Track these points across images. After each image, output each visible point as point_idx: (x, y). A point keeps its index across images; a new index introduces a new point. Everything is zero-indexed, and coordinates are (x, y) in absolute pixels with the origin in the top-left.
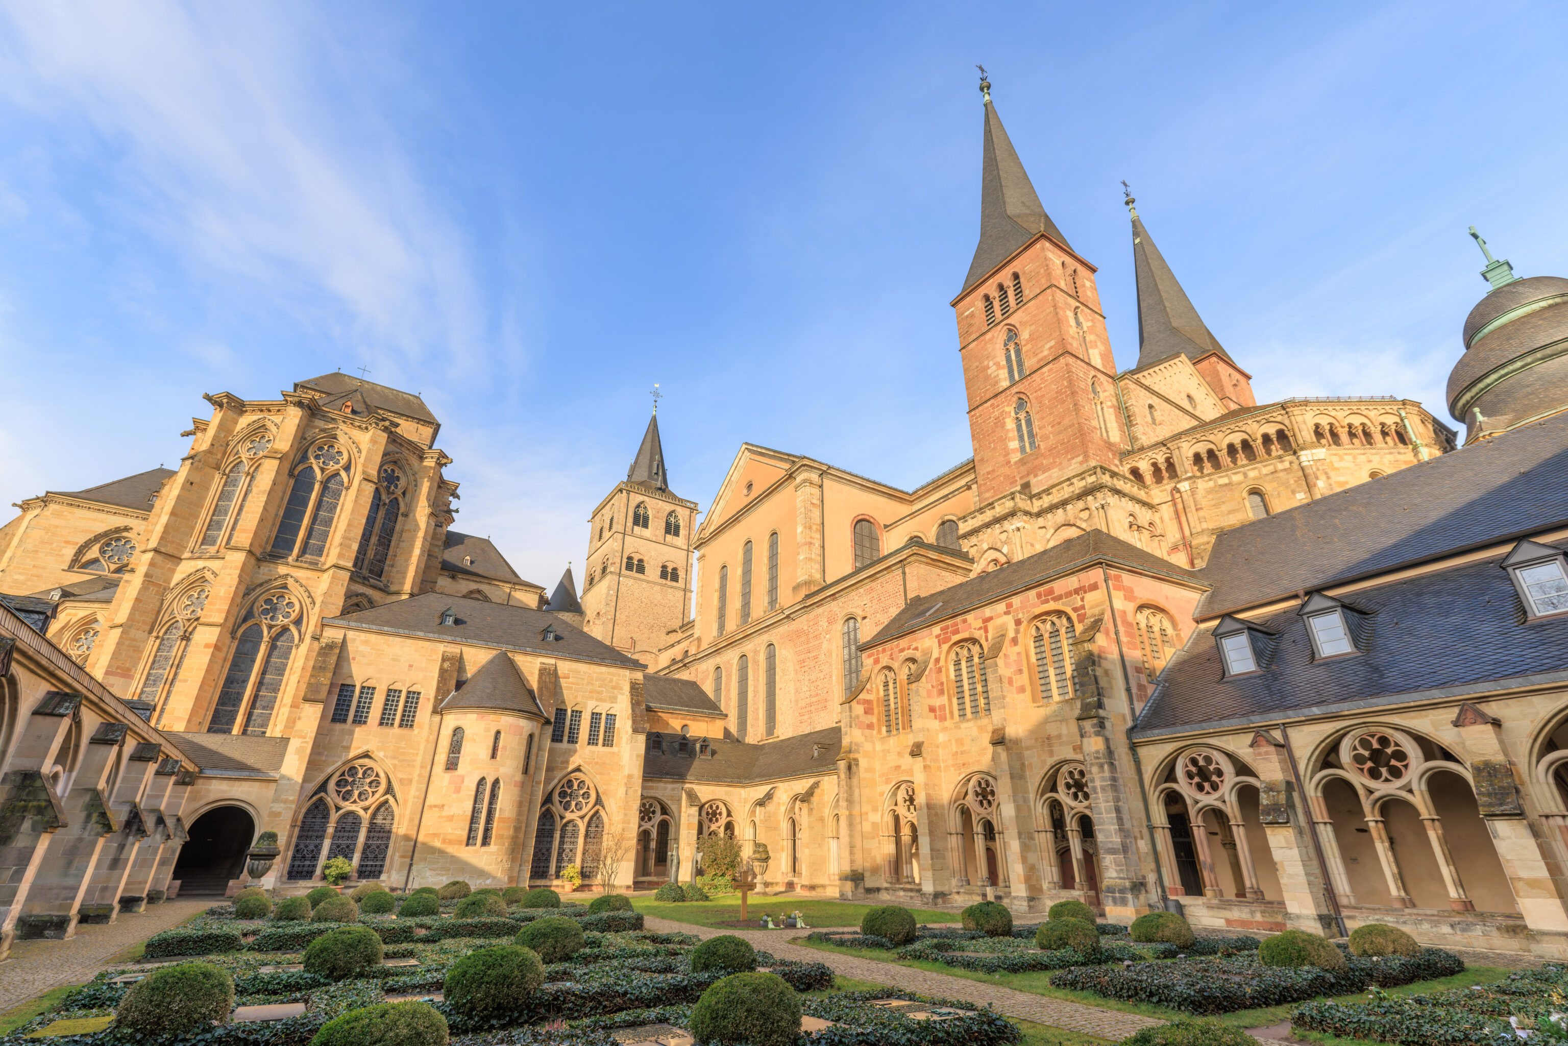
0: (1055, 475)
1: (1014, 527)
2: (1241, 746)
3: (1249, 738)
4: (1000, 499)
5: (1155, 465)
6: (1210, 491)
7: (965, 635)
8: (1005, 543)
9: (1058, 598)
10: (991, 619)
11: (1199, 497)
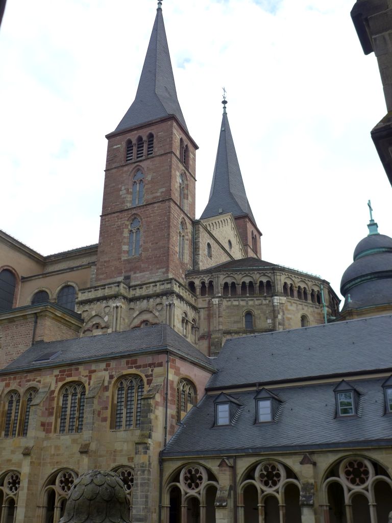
0: (147, 276)
1: (115, 305)
2: (214, 466)
3: (218, 462)
4: (110, 284)
5: (203, 283)
6: (228, 307)
7: (76, 379)
8: (107, 314)
9: (138, 367)
10: (95, 371)
11: (221, 309)
